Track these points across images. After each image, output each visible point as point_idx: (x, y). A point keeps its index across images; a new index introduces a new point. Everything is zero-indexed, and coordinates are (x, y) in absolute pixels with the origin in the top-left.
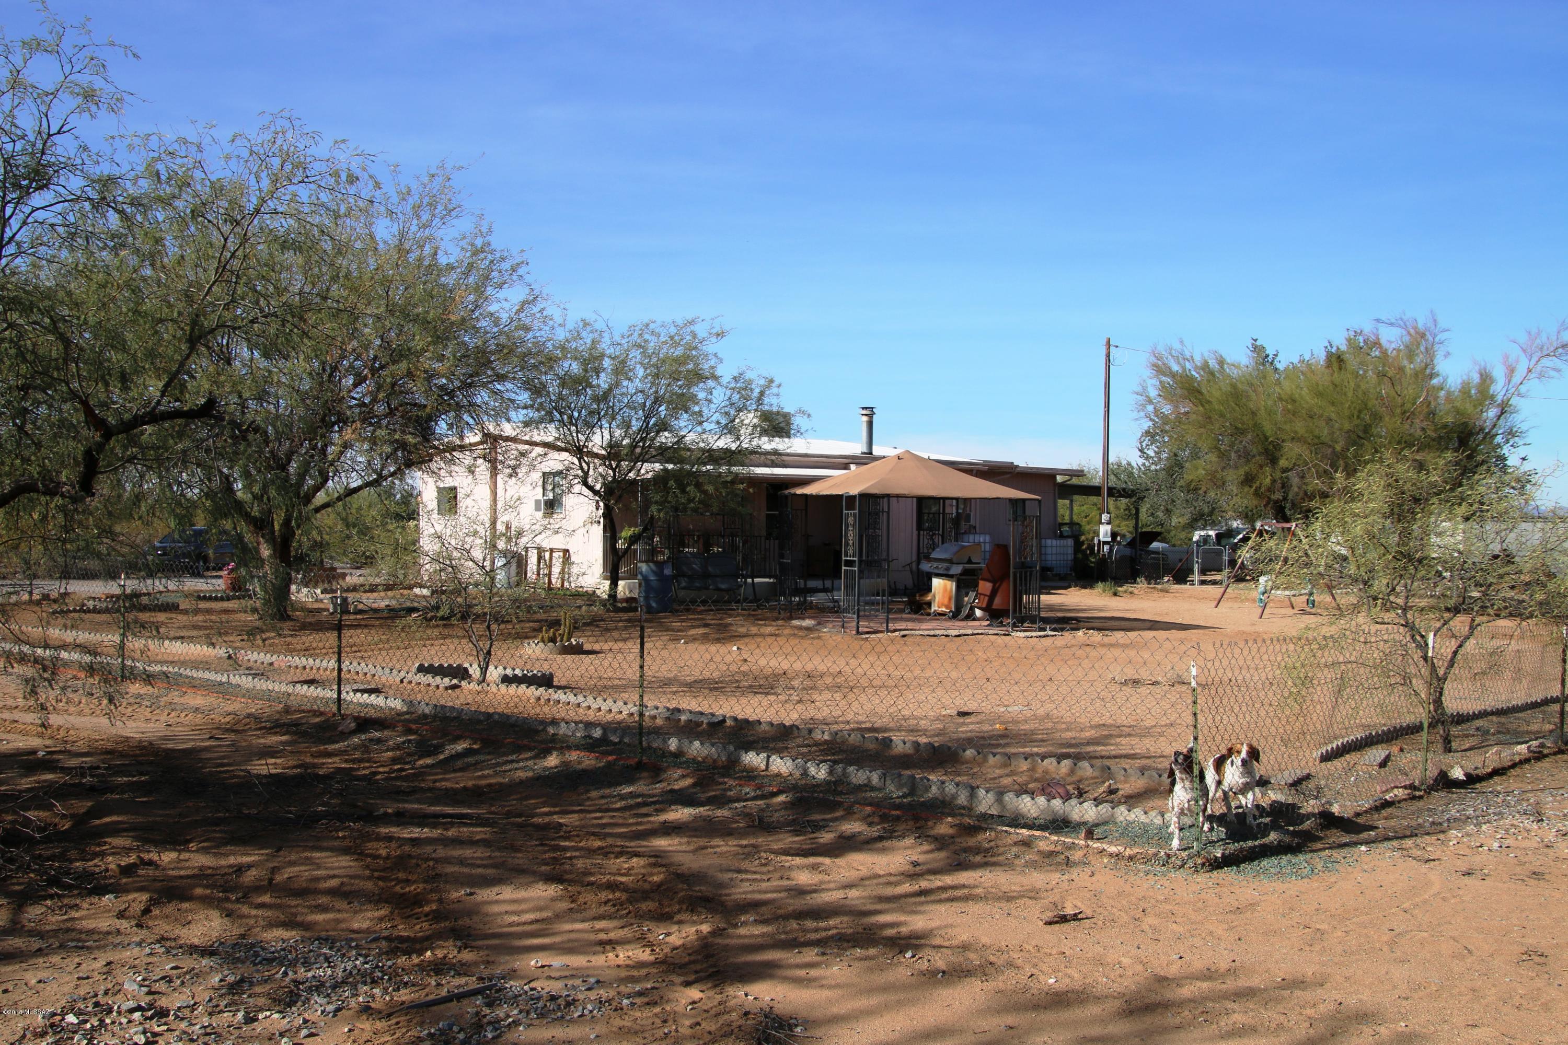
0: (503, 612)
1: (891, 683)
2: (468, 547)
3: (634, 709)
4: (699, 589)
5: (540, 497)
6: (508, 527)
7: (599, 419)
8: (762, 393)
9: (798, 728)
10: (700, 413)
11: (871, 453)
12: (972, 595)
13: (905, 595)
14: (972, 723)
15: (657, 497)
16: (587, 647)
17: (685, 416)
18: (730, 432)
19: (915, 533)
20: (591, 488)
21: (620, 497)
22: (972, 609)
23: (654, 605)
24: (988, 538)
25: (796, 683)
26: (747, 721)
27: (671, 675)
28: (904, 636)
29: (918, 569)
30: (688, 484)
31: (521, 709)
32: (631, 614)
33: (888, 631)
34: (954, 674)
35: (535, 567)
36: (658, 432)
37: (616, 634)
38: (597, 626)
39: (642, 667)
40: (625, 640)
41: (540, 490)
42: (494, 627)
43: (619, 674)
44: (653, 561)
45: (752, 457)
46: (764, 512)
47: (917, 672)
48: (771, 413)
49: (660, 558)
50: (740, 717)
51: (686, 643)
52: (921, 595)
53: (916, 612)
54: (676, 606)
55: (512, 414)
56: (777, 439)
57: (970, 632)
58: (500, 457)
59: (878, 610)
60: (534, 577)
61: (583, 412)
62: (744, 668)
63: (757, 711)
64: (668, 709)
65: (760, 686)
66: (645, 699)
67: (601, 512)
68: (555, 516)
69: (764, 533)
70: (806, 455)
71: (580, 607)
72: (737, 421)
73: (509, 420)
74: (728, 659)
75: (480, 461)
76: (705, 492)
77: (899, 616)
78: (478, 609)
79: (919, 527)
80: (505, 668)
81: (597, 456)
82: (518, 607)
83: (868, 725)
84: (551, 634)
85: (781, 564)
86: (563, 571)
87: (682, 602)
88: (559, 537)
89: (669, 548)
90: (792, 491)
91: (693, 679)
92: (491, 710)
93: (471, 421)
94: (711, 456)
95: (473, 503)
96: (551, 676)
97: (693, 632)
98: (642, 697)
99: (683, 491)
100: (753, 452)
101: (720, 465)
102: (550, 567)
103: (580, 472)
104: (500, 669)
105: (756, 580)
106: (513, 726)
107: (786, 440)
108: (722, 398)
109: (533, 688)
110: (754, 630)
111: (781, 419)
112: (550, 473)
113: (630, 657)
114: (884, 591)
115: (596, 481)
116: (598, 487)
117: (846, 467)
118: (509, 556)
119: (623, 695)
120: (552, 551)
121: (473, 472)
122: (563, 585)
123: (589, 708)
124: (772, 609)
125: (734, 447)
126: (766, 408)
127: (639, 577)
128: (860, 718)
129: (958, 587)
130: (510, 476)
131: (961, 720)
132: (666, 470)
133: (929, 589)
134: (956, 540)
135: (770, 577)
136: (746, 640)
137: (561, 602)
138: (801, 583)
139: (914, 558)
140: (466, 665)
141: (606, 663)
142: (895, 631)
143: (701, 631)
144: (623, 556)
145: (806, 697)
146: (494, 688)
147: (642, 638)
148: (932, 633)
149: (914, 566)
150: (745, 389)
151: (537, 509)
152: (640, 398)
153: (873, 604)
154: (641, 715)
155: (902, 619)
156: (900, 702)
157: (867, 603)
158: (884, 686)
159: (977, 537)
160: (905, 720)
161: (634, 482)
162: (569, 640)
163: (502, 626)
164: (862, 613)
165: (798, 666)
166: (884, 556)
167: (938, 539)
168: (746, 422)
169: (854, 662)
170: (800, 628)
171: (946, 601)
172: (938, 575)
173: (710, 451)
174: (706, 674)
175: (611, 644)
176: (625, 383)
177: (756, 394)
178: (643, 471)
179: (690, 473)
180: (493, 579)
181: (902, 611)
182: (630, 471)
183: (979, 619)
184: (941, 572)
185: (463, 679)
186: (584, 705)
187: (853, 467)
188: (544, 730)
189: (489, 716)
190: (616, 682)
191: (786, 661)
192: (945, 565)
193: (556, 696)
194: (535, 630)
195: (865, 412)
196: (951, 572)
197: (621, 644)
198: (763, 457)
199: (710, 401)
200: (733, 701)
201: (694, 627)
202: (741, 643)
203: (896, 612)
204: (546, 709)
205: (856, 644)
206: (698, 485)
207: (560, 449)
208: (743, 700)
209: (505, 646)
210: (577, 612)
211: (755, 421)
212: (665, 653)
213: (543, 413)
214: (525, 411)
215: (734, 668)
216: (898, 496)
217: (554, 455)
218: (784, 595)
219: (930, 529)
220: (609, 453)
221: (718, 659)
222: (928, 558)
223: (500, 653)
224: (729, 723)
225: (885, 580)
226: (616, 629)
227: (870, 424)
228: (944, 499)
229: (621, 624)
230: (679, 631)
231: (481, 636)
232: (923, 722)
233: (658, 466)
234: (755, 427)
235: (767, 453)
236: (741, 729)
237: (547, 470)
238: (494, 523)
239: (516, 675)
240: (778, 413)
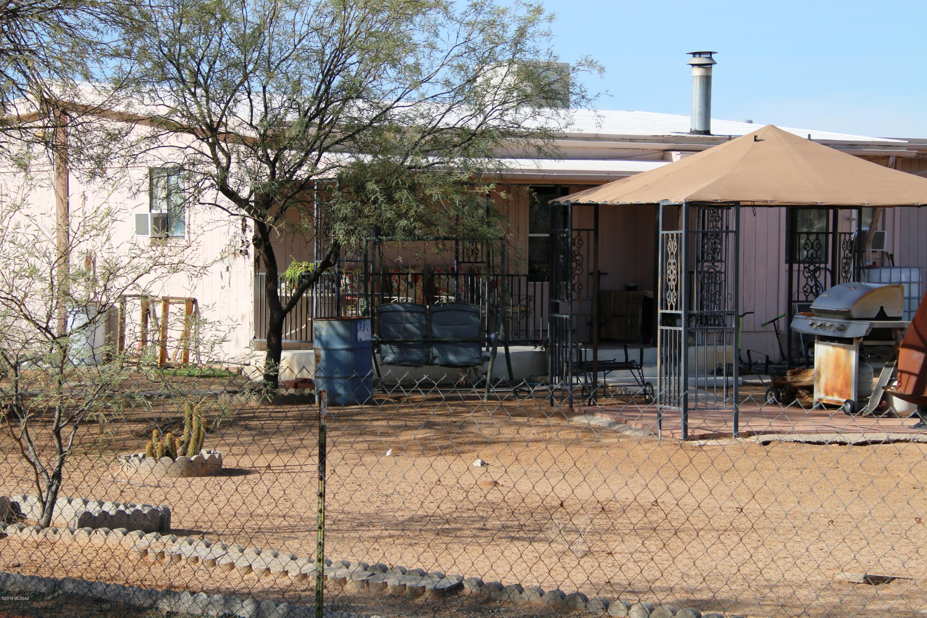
0: (83, 405)
1: (743, 522)
2: (19, 295)
3: (309, 568)
4: (417, 364)
5: (145, 209)
6: (90, 260)
7: (246, 77)
8: (522, 33)
9: (586, 600)
10: (416, 68)
11: (707, 132)
12: (886, 373)
13: (766, 372)
14: (892, 597)
15: (346, 210)
16: (229, 463)
17: (392, 73)
18: (467, 100)
19: (784, 267)
20: (232, 195)
21: (283, 209)
22: (886, 397)
23: (341, 391)
24: (915, 275)
25: (581, 522)
26: (499, 587)
27: (371, 509)
28: (766, 443)
29: (790, 330)
30: (398, 188)
31: (113, 571)
32: (303, 407)
33: (738, 434)
34: (856, 510)
35: (138, 329)
36: (345, 100)
37: (277, 441)
38: (247, 428)
39: (322, 495)
40: (293, 450)
41: (145, 198)
42: (67, 431)
43: (283, 507)
44: (339, 318)
45: (504, 142)
46: (525, 235)
47: (790, 504)
48: (536, 65)
49: (351, 312)
50: (486, 580)
51: (395, 455)
52: (794, 374)
53: (786, 403)
54: (377, 394)
55: (94, 68)
56: (547, 111)
57: (883, 437)
58: (72, 140)
59: (720, 400)
60: (137, 345)
61: (218, 65)
62: (494, 496)
63: (517, 569)
64: (366, 568)
65: (521, 527)
66: (328, 548)
67: (250, 235)
68: (172, 242)
69: (524, 269)
70: (597, 138)
71: (215, 396)
72: (479, 80)
73: (88, 77)
74: (467, 480)
75: (39, 148)
76: (425, 200)
77: (756, 409)
78: (39, 402)
79: (791, 258)
80: (86, 502)
81: (243, 140)
82: (110, 397)
83: (706, 596)
84: (167, 443)
85: (553, 321)
86: (186, 335)
87: (389, 386)
88: (181, 277)
89: (366, 296)
90: (573, 198)
91: (407, 515)
92: (60, 575)
93: (19, 77)
94: (435, 140)
95: (27, 221)
96: (167, 513)
97: (407, 436)
98: (321, 545)
99: (390, 200)
100: (506, 134)
101: (450, 154)
102: (164, 328)
103: (213, 169)
104: (77, 503)
105: (513, 349)
106: (98, 601)
107: (562, 112)
108: (453, 41)
109: (135, 534)
110: (508, 432)
111: (553, 77)
112: (163, 169)
113: (304, 479)
114: (729, 366)
115: (242, 182)
116: (244, 193)
117: (664, 156)
118: (93, 311)
119: (289, 543)
120: (166, 301)
121: (25, 167)
122: (186, 360)
123: (232, 566)
124: (539, 396)
125: (473, 125)
126: (529, 57)
127: (316, 344)
128: (692, 583)
129: (861, 360)
130: (93, 175)
131: (871, 590)
132: (360, 165)
133: (810, 363)
134: (858, 278)
135: (535, 343)
136: (497, 448)
137: (185, 389)
138: (588, 354)
139: (783, 310)
140: (16, 498)
141: (261, 490)
142: (750, 434)
143: (421, 434)
144: (289, 309)
145: (599, 546)
146: (67, 537)
147: (322, 447)
148: (815, 438)
149: (782, 323)
150: (492, 24)
151: (141, 230)
152: (315, 42)
153: (711, 388)
154: (321, 577)
155: (760, 415)
156: (762, 555)
157: (701, 388)
158: (731, 528)
159: (895, 273)
160: (771, 588)
161: (306, 185)
162: (197, 451)
163: (82, 430)
164: (691, 405)
165: (584, 492)
166: (730, 306)
167: (823, 277)
168: (495, 81)
169: (678, 487)
170: (588, 430)
171: (839, 384)
172: (824, 339)
173: (435, 130)
174: (431, 508)
175: (270, 457)
176: (289, 15)
177: (511, 33)
178: (321, 166)
179: (398, 170)
180: (64, 350)
181: (762, 400)
182: (300, 165)
183: (900, 415)
184: (830, 333)
185: (10, 521)
186: (223, 561)
187: (676, 156)
188: (153, 606)
189: (57, 584)
190: (277, 522)
191: (563, 485)
192: (837, 321)
193: (175, 548)
194: (139, 435)
195: (697, 60)
196: (848, 334)
197: (286, 458)
198: (523, 141)
199: (432, 47)
200: (475, 551)
201: (407, 428)
202: (486, 452)
203: (750, 402)
204: (157, 570)
205: (681, 457)
206: (413, 188)
207: (180, 129)
208: (492, 551)
209: (86, 464)
210: (211, 404)
211: (510, 80)
212: (359, 471)
213: (149, 65)
214: (116, 61)
215: (476, 496)
216: (754, 206)
217: (173, 139)
218: (560, 375)
219: (811, 260)
220: (263, 136)
221: (449, 480)
222: (806, 309)
223: (77, 476)
224: (468, 589)
225: (731, 349)
226: (278, 431)
227: (707, 81)
228: (836, 208)
229: (286, 423)
230: (383, 434)
231: (43, 449)
232: (802, 593)
233: (346, 159)
234: (509, 91)
235: (530, 134)
236: (489, 600)
237: (158, 164)
238: (65, 254)
239: (105, 513)
240: (548, 67)
